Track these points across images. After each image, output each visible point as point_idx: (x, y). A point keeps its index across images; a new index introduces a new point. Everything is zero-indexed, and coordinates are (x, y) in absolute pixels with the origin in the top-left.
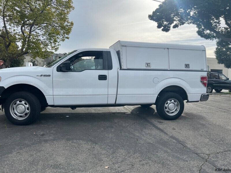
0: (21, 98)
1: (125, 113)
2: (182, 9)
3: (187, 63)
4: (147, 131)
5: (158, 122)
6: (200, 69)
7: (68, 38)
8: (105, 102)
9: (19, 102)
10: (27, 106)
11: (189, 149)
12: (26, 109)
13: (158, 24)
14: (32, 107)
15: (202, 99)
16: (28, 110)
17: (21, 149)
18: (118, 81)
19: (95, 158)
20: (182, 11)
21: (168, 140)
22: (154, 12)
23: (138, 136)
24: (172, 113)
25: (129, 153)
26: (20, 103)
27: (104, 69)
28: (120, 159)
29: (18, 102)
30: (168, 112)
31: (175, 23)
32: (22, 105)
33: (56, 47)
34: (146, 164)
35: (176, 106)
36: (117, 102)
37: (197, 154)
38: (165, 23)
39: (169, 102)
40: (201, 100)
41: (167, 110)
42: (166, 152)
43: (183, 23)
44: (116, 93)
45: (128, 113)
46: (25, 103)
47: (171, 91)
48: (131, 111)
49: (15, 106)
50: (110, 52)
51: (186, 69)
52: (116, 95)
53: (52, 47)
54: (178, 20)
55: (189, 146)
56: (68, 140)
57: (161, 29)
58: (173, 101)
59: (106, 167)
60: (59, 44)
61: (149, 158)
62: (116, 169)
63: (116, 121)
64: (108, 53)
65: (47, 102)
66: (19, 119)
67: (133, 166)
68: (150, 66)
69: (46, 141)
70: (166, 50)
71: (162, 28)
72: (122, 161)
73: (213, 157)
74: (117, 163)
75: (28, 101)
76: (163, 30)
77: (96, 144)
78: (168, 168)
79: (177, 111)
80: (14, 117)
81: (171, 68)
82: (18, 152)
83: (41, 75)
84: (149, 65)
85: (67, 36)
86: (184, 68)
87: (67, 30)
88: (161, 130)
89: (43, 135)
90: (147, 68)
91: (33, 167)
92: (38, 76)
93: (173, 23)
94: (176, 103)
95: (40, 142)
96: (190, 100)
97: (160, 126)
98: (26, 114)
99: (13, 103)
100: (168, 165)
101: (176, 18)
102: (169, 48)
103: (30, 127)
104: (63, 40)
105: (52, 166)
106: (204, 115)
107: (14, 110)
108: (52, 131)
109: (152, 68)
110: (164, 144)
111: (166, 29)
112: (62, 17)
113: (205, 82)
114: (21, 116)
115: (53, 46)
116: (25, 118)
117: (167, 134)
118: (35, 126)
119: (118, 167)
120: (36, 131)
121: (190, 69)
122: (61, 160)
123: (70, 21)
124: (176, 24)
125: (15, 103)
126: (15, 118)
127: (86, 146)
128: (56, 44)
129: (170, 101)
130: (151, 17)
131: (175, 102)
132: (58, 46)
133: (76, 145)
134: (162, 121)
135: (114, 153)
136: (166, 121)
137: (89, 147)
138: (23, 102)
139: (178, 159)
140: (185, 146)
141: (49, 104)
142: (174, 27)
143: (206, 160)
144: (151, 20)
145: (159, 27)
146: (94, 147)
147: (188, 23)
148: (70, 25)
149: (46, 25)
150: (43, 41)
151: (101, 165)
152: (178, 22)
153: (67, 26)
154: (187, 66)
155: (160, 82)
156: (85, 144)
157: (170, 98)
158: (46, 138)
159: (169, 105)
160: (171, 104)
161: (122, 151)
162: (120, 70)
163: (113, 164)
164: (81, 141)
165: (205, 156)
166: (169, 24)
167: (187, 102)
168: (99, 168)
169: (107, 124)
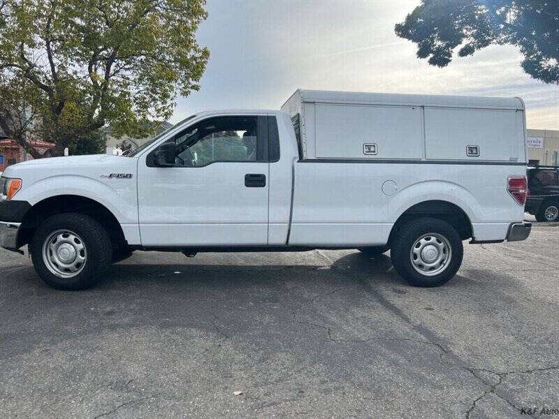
0: (68, 228)
1: (318, 267)
2: (483, 7)
3: (473, 144)
4: (359, 313)
5: (395, 291)
6: (507, 159)
7: (196, 88)
8: (261, 240)
9: (64, 236)
10: (81, 246)
11: (456, 358)
12: (79, 253)
13: (419, 46)
14: (91, 250)
15: (510, 236)
16: (83, 256)
17: (53, 343)
18: (293, 190)
19: (216, 369)
20: (484, 11)
21: (407, 334)
22: (409, 18)
23: (333, 323)
24: (432, 268)
25: (300, 361)
26: (65, 239)
27: (259, 159)
28: (276, 376)
29: (61, 238)
30: (420, 266)
31: (465, 42)
32: (68, 245)
33: (166, 111)
34: (336, 389)
35: (442, 251)
36: (292, 241)
37: (472, 372)
38: (438, 43)
39: (423, 241)
40: (508, 238)
41: (418, 260)
42: (394, 363)
43: (486, 43)
44: (287, 219)
45: (322, 268)
46: (76, 240)
47: (431, 215)
48: (333, 263)
49: (53, 246)
50: (274, 118)
51: (470, 158)
52: (287, 225)
53: (158, 111)
54: (472, 35)
55: (456, 352)
56: (164, 326)
57: (428, 58)
58: (433, 239)
59: (237, 393)
60: (173, 101)
61: (347, 377)
62: (258, 399)
63: (289, 285)
64: (271, 121)
65: (126, 239)
66: (63, 276)
67: (303, 392)
68: (374, 152)
69: (113, 328)
70: (418, 110)
71: (431, 55)
72: (280, 380)
73: (513, 382)
74: (266, 384)
75: (83, 236)
76: (432, 62)
77: (227, 337)
78: (387, 401)
79: (445, 264)
80: (53, 270)
81: (430, 157)
82: (46, 350)
83: (111, 176)
84: (372, 149)
85: (194, 83)
86: (465, 157)
87: (195, 70)
88: (397, 311)
89: (110, 313)
90: (367, 157)
91: (70, 386)
92: (102, 176)
93: (460, 43)
94: (441, 245)
95: (98, 330)
96: (478, 237)
97: (397, 301)
98: (78, 265)
99: (50, 240)
100: (391, 394)
101: (467, 29)
102: (425, 105)
103: (88, 294)
104: (185, 94)
105: (111, 383)
106: (519, 276)
107: (51, 254)
108: (133, 306)
109: (379, 156)
110: (393, 342)
111: (441, 59)
112: (182, 38)
113: (521, 191)
114: (67, 270)
115: (160, 106)
116: (76, 274)
117: (407, 320)
118: (97, 293)
119: (266, 395)
120: (98, 303)
121: (481, 158)
122: (135, 371)
123: (201, 47)
124: (467, 46)
125: (53, 240)
126: (54, 272)
127: (201, 341)
128: (166, 103)
129: (427, 239)
130: (402, 31)
131: (440, 242)
132: (170, 108)
133: (178, 338)
134: (402, 288)
135: (263, 360)
136: (415, 288)
137: (209, 344)
138: (72, 238)
139: (421, 380)
140: (447, 352)
141: (129, 243)
142: (463, 53)
143: (494, 387)
144: (402, 36)
145: (422, 54)
146: (220, 345)
147: (500, 43)
148: (201, 58)
149: (143, 57)
150: (137, 96)
151: (226, 388)
152: (472, 39)
153: (194, 58)
154: (472, 151)
155: (399, 192)
156: (201, 337)
157: (425, 231)
158: (116, 320)
159: (424, 250)
160: (429, 247)
161: (284, 357)
162: (298, 162)
163: (256, 385)
164: (193, 330)
165: (493, 378)
166: (448, 46)
167: (471, 243)
168: (219, 395)
169: (267, 292)
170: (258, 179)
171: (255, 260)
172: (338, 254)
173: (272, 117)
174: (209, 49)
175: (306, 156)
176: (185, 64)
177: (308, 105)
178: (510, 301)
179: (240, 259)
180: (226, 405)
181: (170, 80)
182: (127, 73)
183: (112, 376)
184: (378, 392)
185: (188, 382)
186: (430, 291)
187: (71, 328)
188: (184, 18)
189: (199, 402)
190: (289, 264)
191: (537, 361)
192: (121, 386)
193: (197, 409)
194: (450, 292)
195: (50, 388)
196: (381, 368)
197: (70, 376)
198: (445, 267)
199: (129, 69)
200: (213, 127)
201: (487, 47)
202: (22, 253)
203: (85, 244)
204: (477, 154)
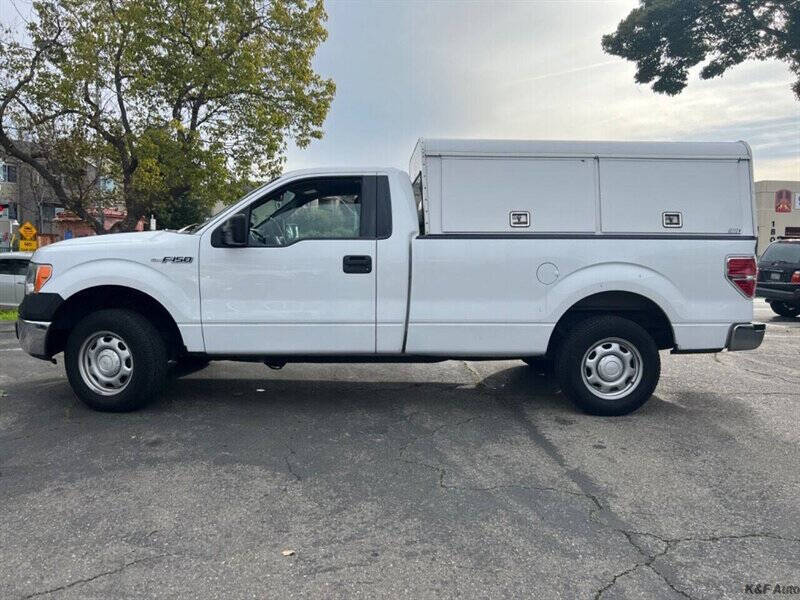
0: (111, 329)
1: (458, 385)
2: (732, 6)
3: (672, 210)
4: (494, 449)
5: (558, 420)
6: (723, 230)
7: (317, 135)
8: (366, 346)
9: (105, 340)
10: (126, 353)
11: (613, 516)
12: (124, 363)
13: (639, 65)
14: (139, 359)
15: (733, 345)
16: (129, 367)
17: (71, 480)
18: (410, 277)
19: (271, 521)
20: (735, 13)
21: (554, 481)
22: (623, 26)
23: (453, 464)
24: (615, 389)
25: (388, 514)
26: (107, 344)
27: (363, 234)
28: (348, 531)
29: (101, 342)
30: (597, 385)
31: (710, 58)
32: (112, 351)
33: (273, 168)
34: (425, 552)
35: (629, 365)
36: (410, 349)
37: (628, 536)
38: (665, 61)
39: (600, 350)
40: (729, 346)
41: (594, 377)
42: (520, 520)
43: (739, 59)
44: (403, 317)
45: (467, 387)
46: (120, 345)
47: (615, 313)
48: (481, 379)
49: (92, 352)
50: (386, 177)
51: (669, 230)
52: (403, 325)
53: (262, 168)
54: (719, 48)
55: (615, 507)
56: (221, 462)
57: (652, 83)
58: (615, 347)
59: (286, 553)
60: (283, 155)
61: (446, 538)
62: (314, 561)
63: (408, 411)
64: (381, 183)
65: (185, 344)
66: (104, 393)
67: (377, 555)
69: (152, 462)
70: (590, 163)
71: (657, 79)
72: (352, 538)
73: (684, 553)
74: (331, 542)
75: (130, 340)
76: (658, 88)
77: (299, 479)
78: (490, 571)
79: (633, 383)
80: (92, 385)
81: (607, 229)
82: (59, 490)
83: (165, 260)
85: (314, 128)
86: (660, 229)
87: (313, 110)
88: (550, 449)
89: (155, 443)
90: (515, 230)
91: (75, 535)
92: (154, 260)
93: (703, 59)
94: (628, 355)
95: (133, 466)
96: (681, 341)
98: (123, 379)
99: (87, 345)
100: (499, 563)
101: (709, 38)
102: (600, 156)
103: (135, 417)
104: (303, 143)
105: (128, 534)
107: (90, 364)
108: (187, 435)
109: (533, 229)
110: (531, 492)
111: (671, 84)
112: (296, 67)
113: (749, 277)
114: (109, 385)
115: (265, 162)
116: (122, 389)
117: (561, 461)
118: (147, 416)
119: (325, 557)
120: (143, 429)
121: (685, 230)
122: (164, 519)
123: (324, 79)
124: (713, 62)
125: (92, 344)
126: (92, 387)
127: (261, 482)
128: (273, 157)
129: (606, 347)
130: (613, 45)
131: (626, 352)
132: (278, 164)
133: (233, 479)
135: (338, 510)
136: (588, 417)
137: (269, 487)
138: (115, 342)
139: (549, 544)
140: (603, 508)
141: (189, 349)
142: (707, 74)
143: (652, 559)
144: (613, 52)
145: (642, 77)
146: (285, 490)
147: (760, 57)
148: (324, 94)
149: (243, 96)
150: (235, 148)
151: (275, 546)
152: (718, 53)
153: (314, 94)
154: (671, 220)
155: (562, 279)
156: (264, 477)
157: (603, 335)
158: (159, 453)
159: (602, 363)
160: (609, 358)
161: (369, 508)
162: (418, 238)
163: (316, 544)
164: (257, 468)
165: (656, 545)
166: (681, 64)
167: (672, 352)
168: (264, 555)
169: (373, 418)
170: (360, 261)
171: (371, 374)
172: (493, 367)
173: (381, 177)
174: (334, 82)
175: (428, 230)
176: (301, 102)
177: (432, 159)
178: (726, 438)
179: (351, 372)
180: (268, 568)
181: (279, 125)
182: (225, 118)
183: (133, 525)
184: (483, 560)
185: (228, 536)
186: (611, 421)
187: (98, 462)
188: (298, 41)
189: (234, 563)
190: (419, 381)
191: (731, 525)
192: (139, 538)
193: (227, 572)
194: (641, 424)
195: (52, 536)
196: (497, 528)
197: (81, 523)
198: (634, 386)
199: (225, 112)
200: (314, 191)
201: (741, 64)
202: (55, 362)
203: (133, 351)
204: (678, 224)
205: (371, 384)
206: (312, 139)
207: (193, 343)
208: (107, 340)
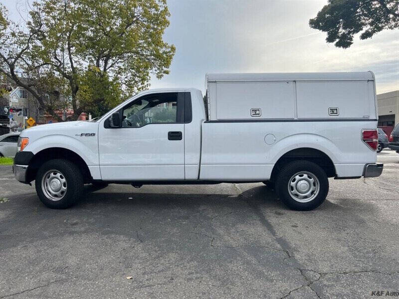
0: (56, 169)
1: (229, 195)
2: (376, 2)
7: (167, 72)
8: (180, 176)
10: (64, 180)
11: (295, 261)
12: (63, 185)
13: (329, 33)
14: (69, 184)
16: (65, 187)
17: (32, 242)
18: (201, 142)
19: (124, 262)
20: (377, 6)
21: (268, 243)
22: (319, 14)
23: (219, 235)
24: (306, 197)
25: (182, 259)
26: (55, 176)
27: (178, 121)
28: (161, 268)
29: (52, 175)
30: (297, 195)
31: (365, 29)
32: (57, 179)
34: (197, 278)
35: (312, 184)
36: (201, 177)
37: (301, 271)
38: (342, 31)
39: (297, 177)
40: (365, 175)
41: (295, 191)
42: (248, 263)
43: (380, 29)
44: (199, 162)
46: (61, 176)
48: (241, 192)
49: (48, 180)
50: (189, 94)
51: (331, 117)
52: (198, 166)
54: (369, 24)
55: (297, 256)
56: (104, 233)
57: (335, 42)
58: (305, 176)
59: (129, 278)
60: (148, 83)
61: (209, 271)
62: (140, 282)
64: (187, 96)
65: (92, 176)
66: (53, 200)
67: (173, 279)
68: (259, 114)
69: (71, 233)
70: (292, 84)
71: (337, 40)
73: (329, 280)
74: (151, 273)
75: (65, 174)
76: (338, 45)
77: (141, 242)
78: (228, 288)
79: (315, 194)
80: (48, 196)
81: (300, 117)
82: (26, 246)
84: (257, 112)
85: (165, 69)
86: (327, 116)
87: (165, 60)
88: (269, 227)
89: (75, 224)
90: (253, 118)
92: (76, 135)
93: (362, 29)
94: (312, 180)
95: (62, 235)
96: (339, 173)
98: (62, 193)
99: (45, 177)
100: (233, 284)
101: (364, 19)
102: (296, 80)
103: (67, 211)
104: (159, 77)
105: (54, 268)
107: (47, 186)
109: (262, 117)
110: (255, 249)
111: (345, 42)
112: (155, 40)
113: (374, 140)
114: (56, 196)
115: (140, 86)
116: (61, 198)
117: (274, 234)
119: (147, 280)
120: (71, 217)
121: (340, 117)
122: (72, 261)
123: (170, 45)
124: (367, 31)
125: (47, 176)
127: (123, 243)
128: (144, 84)
129: (300, 176)
130: (315, 24)
131: (310, 178)
132: (146, 87)
133: (110, 241)
134: (283, 211)
135: (158, 257)
137: (126, 245)
138: (59, 175)
139: (260, 275)
140: (291, 257)
141: (94, 178)
142: (364, 37)
143: (311, 283)
144: (315, 27)
145: (330, 40)
146: (134, 247)
147: (391, 28)
148: (169, 52)
149: (129, 54)
150: (126, 79)
151: (124, 274)
152: (369, 27)
153: (165, 53)
154: (333, 112)
155: (277, 142)
156: (125, 241)
157: (300, 170)
158: (77, 228)
159: (299, 184)
160: (302, 182)
161: (173, 256)
162: (205, 122)
163: (144, 274)
164: (122, 236)
165: (315, 276)
166: (349, 32)
167: (335, 179)
168: (117, 279)
169: (183, 212)
170: (176, 134)
173: (187, 92)
174: (175, 46)
175: (211, 118)
176: (158, 56)
177: (212, 83)
178: (362, 222)
179: (176, 189)
180: (119, 285)
181: (146, 68)
182: (121, 65)
183: (57, 264)
184: (225, 282)
185: (102, 269)
186: (303, 213)
187: (46, 233)
188: (156, 27)
189: (102, 282)
190: (210, 193)
191: (356, 266)
192: (59, 270)
193: (99, 287)
194: (318, 215)
195: (18, 269)
196: (236, 266)
197: (32, 263)
198: (315, 196)
199: (121, 62)
200: (157, 100)
201: (381, 31)
202: (31, 185)
203: (66, 179)
204: (337, 113)
205: (185, 195)
206: (164, 75)
207: (95, 175)
208: (55, 174)
